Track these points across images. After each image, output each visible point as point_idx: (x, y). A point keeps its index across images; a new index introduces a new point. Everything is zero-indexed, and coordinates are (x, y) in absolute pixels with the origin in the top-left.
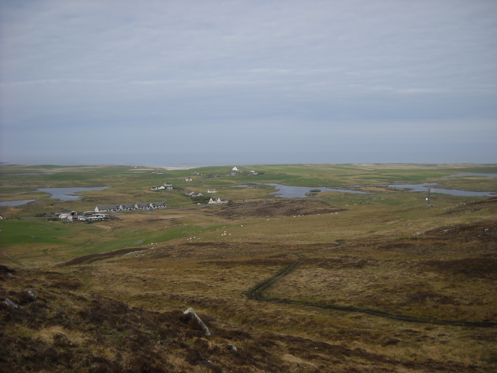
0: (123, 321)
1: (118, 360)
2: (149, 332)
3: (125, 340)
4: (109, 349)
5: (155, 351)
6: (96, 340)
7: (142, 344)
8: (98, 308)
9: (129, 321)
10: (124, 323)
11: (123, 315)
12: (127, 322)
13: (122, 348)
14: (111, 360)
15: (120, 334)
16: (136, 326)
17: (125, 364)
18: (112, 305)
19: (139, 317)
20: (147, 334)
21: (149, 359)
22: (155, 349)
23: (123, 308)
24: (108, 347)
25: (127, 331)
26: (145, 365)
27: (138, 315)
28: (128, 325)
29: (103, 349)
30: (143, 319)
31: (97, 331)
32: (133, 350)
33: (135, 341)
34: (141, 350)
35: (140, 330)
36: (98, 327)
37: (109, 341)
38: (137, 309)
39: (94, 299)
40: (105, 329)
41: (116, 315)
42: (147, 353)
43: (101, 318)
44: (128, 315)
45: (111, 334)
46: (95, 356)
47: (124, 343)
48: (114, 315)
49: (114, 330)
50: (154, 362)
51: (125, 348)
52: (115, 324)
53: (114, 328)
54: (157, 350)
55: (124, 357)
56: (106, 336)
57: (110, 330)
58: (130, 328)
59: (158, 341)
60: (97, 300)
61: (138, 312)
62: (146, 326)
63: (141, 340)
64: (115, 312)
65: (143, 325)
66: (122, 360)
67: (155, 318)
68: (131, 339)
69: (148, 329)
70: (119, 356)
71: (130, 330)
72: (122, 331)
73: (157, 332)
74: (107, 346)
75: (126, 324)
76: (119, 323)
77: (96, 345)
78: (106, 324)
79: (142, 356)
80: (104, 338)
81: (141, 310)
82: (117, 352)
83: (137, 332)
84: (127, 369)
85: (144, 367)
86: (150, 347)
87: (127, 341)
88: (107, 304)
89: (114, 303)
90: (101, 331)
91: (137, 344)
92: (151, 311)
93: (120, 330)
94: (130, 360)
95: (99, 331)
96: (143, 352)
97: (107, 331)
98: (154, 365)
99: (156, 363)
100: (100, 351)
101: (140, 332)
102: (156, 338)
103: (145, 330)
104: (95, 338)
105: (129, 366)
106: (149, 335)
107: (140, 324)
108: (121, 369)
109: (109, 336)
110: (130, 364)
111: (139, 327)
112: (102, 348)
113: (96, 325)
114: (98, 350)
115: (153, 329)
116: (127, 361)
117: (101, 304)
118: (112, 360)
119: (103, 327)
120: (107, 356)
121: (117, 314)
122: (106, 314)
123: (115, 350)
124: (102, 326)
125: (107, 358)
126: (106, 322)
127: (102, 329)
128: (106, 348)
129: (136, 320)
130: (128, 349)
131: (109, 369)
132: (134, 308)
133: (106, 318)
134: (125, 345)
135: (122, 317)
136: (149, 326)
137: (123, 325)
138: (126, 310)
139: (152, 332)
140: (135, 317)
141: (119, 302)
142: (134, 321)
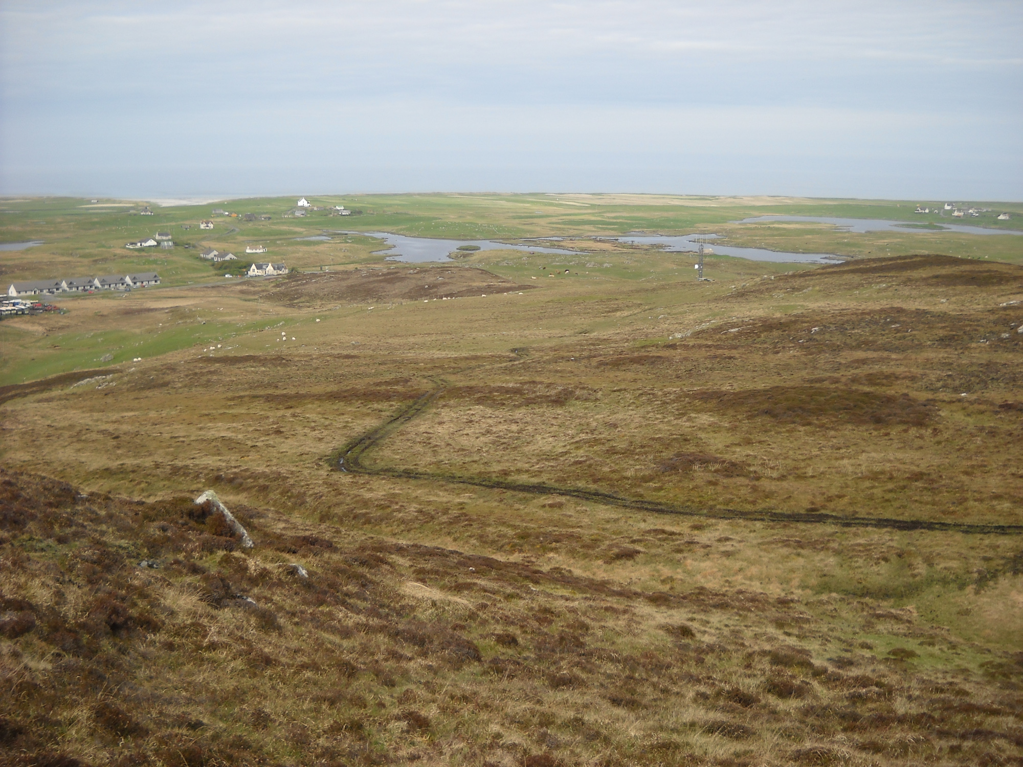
0: (70, 523)
1: (57, 603)
2: (124, 543)
3: (72, 562)
4: (37, 582)
5: (136, 583)
6: (9, 564)
7: (108, 569)
8: (16, 497)
9: (81, 521)
10: (71, 526)
11: (69, 510)
12: (78, 525)
13: (67, 579)
14: (42, 605)
15: (63, 549)
16: (96, 531)
17: (72, 611)
18: (45, 489)
19: (103, 513)
20: (120, 547)
21: (123, 599)
22: (136, 577)
23: (68, 495)
24: (36, 576)
25: (77, 543)
26: (115, 611)
27: (100, 509)
28: (80, 529)
29: (26, 582)
30: (111, 516)
31: (12, 545)
32: (90, 582)
33: (94, 562)
34: (107, 581)
35: (104, 539)
36: (14, 537)
37: (39, 565)
38: (99, 496)
39: (7, 479)
40: (31, 539)
41: (54, 510)
42: (121, 587)
43: (22, 517)
44: (79, 508)
45: (42, 550)
46: (9, 596)
47: (71, 569)
48: (49, 510)
49: (51, 541)
50: (134, 605)
51: (73, 579)
52: (52, 528)
53: (49, 536)
54: (141, 579)
55: (71, 597)
56: (32, 554)
57: (41, 541)
58: (84, 537)
59: (142, 560)
60: (14, 481)
61: (100, 503)
62: (118, 530)
63: (107, 561)
64: (50, 505)
65: (111, 530)
66: (65, 603)
67: (137, 514)
68: (85, 560)
69: (122, 538)
70: (59, 594)
71: (84, 540)
72: (66, 543)
73: (140, 542)
74: (34, 576)
75: (74, 528)
76: (61, 526)
77: (11, 573)
78: (32, 528)
79: (110, 593)
80: (29, 559)
81: (107, 498)
82: (56, 587)
83: (97, 543)
84: (76, 622)
85: (113, 616)
86: (125, 574)
87: (77, 563)
88: (34, 487)
89: (50, 486)
90: (22, 545)
91: (98, 568)
92: (128, 499)
93: (61, 540)
94: (84, 603)
95: (16, 544)
96: (110, 585)
97: (34, 543)
98: (133, 612)
99: (139, 607)
100: (20, 587)
101: (105, 544)
102: (138, 554)
103: (116, 540)
104: (7, 559)
105: (82, 615)
106: (124, 548)
107: (104, 527)
108: (66, 621)
109: (38, 554)
110: (84, 611)
111: (103, 533)
112: (23, 580)
113: (11, 533)
114: (15, 584)
115: (131, 536)
116: (76, 604)
117: (22, 489)
118: (46, 604)
119: (25, 537)
120: (34, 596)
121: (57, 507)
122: (32, 508)
123: (51, 583)
124: (23, 534)
125: (33, 601)
126: (31, 526)
127: (24, 540)
128: (32, 579)
129: (97, 520)
130: (81, 581)
131: (38, 622)
132: (92, 494)
133: (33, 517)
134: (72, 571)
135: (67, 513)
136: (124, 530)
137: (68, 530)
138: (74, 498)
139: (131, 542)
140: (93, 512)
141: (60, 483)
142: (91, 521)
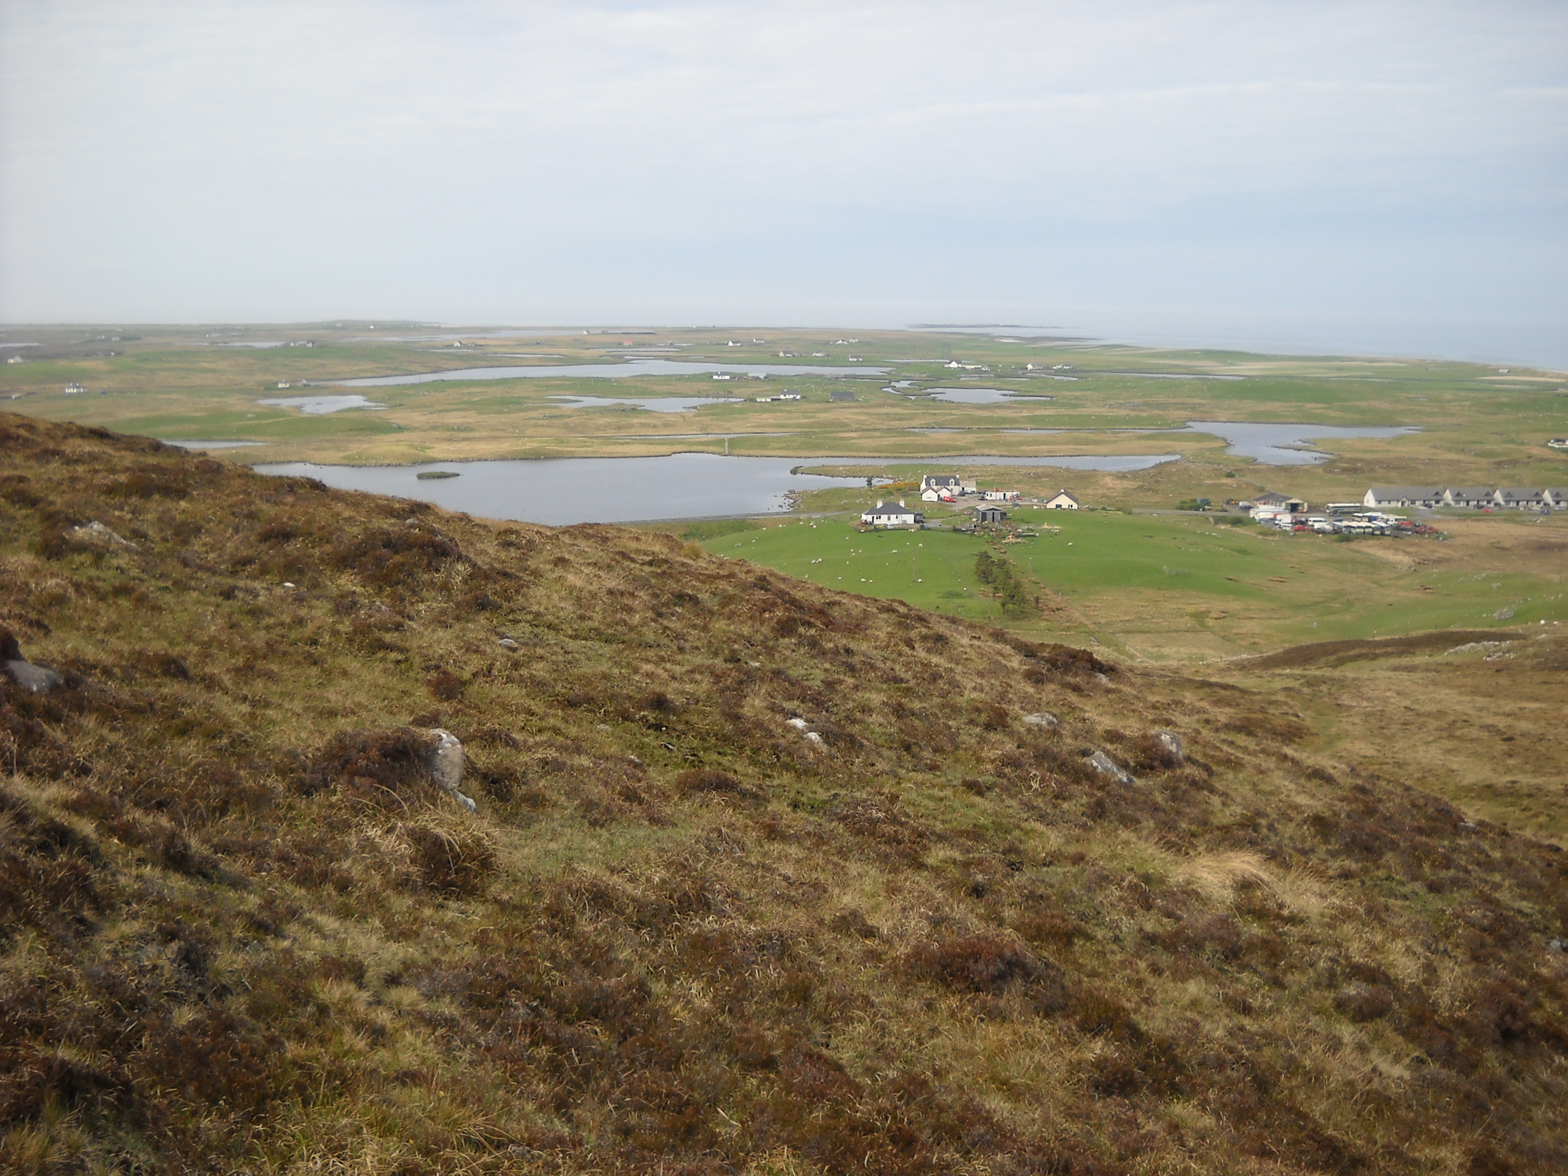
0: (1447, 863)
1: (1426, 982)
2: (1525, 906)
3: (1451, 924)
4: (1399, 945)
5: (1544, 971)
6: (1361, 910)
7: (1504, 942)
8: (1370, 811)
9: (1463, 863)
10: (1448, 868)
11: (1446, 843)
12: (1458, 868)
13: (1441, 946)
14: (1403, 980)
15: (1436, 902)
16: (1486, 882)
17: (1447, 999)
18: (1414, 805)
19: (1497, 855)
20: (1520, 911)
21: (1523, 994)
22: (1545, 963)
23: (1446, 820)
24: (1399, 936)
25: (1456, 895)
26: (1511, 1010)
27: (1493, 848)
28: (1461, 875)
29: (1383, 942)
30: (1510, 863)
31: (1363, 883)
32: (1475, 958)
33: (1484, 930)
34: (1500, 960)
35: (1497, 895)
36: (1366, 871)
37: (1402, 920)
38: (1492, 828)
39: (1360, 782)
40: (1389, 878)
41: (1424, 839)
42: (1520, 972)
43: (1377, 843)
44: (1462, 842)
45: (1405, 897)
46: (1357, 959)
47: (1447, 934)
48: (1418, 838)
49: (1418, 886)
50: (1539, 1005)
51: (1449, 949)
52: (1420, 866)
53: (1415, 879)
54: (1553, 968)
55: (1445, 977)
56: (1392, 901)
57: (1403, 884)
58: (1467, 887)
59: (1552, 938)
60: (1369, 786)
61: (1493, 839)
62: (1518, 885)
63: (1503, 931)
64: (1420, 830)
65: (1507, 883)
66: (1437, 984)
67: (1549, 865)
68: (1470, 923)
69: (1523, 898)
70: (1430, 969)
71: (1467, 893)
72: (1439, 892)
73: (1551, 909)
74: (1396, 935)
75: (1452, 872)
76: (1433, 866)
77: (1363, 924)
78: (1391, 862)
79: (1503, 981)
80: (1387, 909)
81: (1504, 833)
82: (1426, 958)
83: (1487, 901)
84: (1451, 1016)
85: (1508, 1018)
86: (1530, 955)
87: (1456, 927)
88: (1398, 800)
89: (1421, 802)
90: (1376, 885)
91: (1489, 940)
92: (1534, 839)
93: (1434, 888)
94: (1466, 990)
95: (1369, 883)
96: (1504, 968)
97: (1394, 884)
98: (1537, 1017)
99: (1545, 1011)
100: (1374, 948)
101: (1498, 903)
102: (1546, 928)
103: (1514, 901)
104: (1359, 903)
105: (1460, 1008)
106: (1526, 915)
107: (1497, 877)
108: (1436, 1012)
109: (1400, 902)
110: (1464, 1002)
111: (1497, 887)
112: (1379, 938)
113: (1360, 865)
114: (1368, 942)
115: (1538, 897)
116: (1454, 989)
117: (1380, 800)
118: (1408, 981)
119: (1381, 873)
120: (1392, 965)
121: (1428, 836)
122: (1394, 832)
123: (1419, 949)
124: (1378, 868)
125: (1392, 972)
126: (1389, 857)
127: (1379, 878)
128: (1393, 940)
129: (1489, 865)
130: (1459, 953)
131: (1396, 1005)
132: (1481, 823)
133: (1394, 846)
134: (1448, 938)
135: (1444, 847)
136: (1528, 887)
137: (1444, 874)
138: (1455, 826)
139: (1537, 907)
140: (1482, 851)
141: (1436, 800)
142: (1478, 864)
